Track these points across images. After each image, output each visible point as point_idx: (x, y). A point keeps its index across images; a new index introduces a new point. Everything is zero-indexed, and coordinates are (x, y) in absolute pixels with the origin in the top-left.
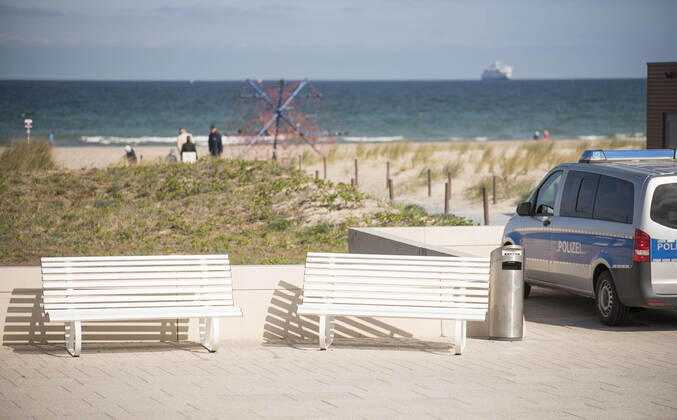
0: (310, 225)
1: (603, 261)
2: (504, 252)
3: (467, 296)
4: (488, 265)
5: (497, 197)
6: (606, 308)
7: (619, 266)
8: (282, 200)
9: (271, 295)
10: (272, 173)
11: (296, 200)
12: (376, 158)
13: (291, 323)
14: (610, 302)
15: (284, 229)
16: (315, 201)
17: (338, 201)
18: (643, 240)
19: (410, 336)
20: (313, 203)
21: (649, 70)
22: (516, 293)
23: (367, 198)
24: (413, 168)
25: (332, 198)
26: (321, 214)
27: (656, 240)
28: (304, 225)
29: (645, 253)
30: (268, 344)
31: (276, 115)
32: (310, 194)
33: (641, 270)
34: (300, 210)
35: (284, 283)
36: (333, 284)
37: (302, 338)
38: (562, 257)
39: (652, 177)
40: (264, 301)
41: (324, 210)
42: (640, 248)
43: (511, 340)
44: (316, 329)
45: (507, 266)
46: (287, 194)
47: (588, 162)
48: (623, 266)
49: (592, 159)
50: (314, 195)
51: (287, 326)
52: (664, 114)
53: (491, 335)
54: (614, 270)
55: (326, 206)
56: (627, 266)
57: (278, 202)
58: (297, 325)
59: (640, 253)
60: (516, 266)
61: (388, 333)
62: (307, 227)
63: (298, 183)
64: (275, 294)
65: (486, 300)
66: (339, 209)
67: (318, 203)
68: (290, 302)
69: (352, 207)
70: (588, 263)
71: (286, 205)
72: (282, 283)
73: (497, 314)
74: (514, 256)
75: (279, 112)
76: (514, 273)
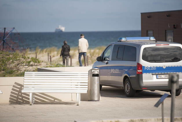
0: (21, 72)
1: (126, 75)
2: (93, 71)
3: (81, 85)
4: (88, 75)
5: (89, 63)
6: (128, 91)
7: (132, 76)
8: (11, 63)
9: (12, 87)
10: (6, 55)
11: (16, 63)
12: (43, 54)
13: (19, 97)
14: (129, 89)
15: (12, 73)
16: (23, 63)
17: (31, 63)
18: (140, 66)
19: (61, 100)
20: (22, 64)
21: (141, 15)
22: (97, 85)
23: (42, 62)
24: (57, 56)
25: (29, 62)
26: (25, 68)
27: (144, 67)
28: (20, 72)
29: (141, 71)
30: (11, 104)
31: (3, 42)
32: (21, 61)
33: (139, 77)
34: (18, 67)
35: (17, 83)
36: (34, 82)
37: (23, 102)
38: (113, 74)
39: (142, 45)
40: (10, 89)
41: (27, 66)
42: (139, 69)
43: (96, 101)
44: (29, 99)
45: (94, 75)
46: (12, 61)
47: (121, 41)
48: (133, 76)
49: (122, 40)
50: (23, 61)
51: (17, 98)
52: (147, 31)
53: (89, 99)
54: (130, 77)
55: (27, 65)
56: (135, 76)
57: (9, 64)
58: (21, 98)
59: (139, 71)
60: (97, 75)
61: (53, 100)
62: (20, 73)
63: (16, 58)
64: (13, 87)
65: (87, 87)
66: (32, 66)
67: (24, 64)
68: (18, 90)
69: (37, 65)
70: (121, 76)
71: (12, 65)
72: (16, 83)
73: (91, 91)
74: (96, 72)
75: (3, 40)
76: (96, 78)
